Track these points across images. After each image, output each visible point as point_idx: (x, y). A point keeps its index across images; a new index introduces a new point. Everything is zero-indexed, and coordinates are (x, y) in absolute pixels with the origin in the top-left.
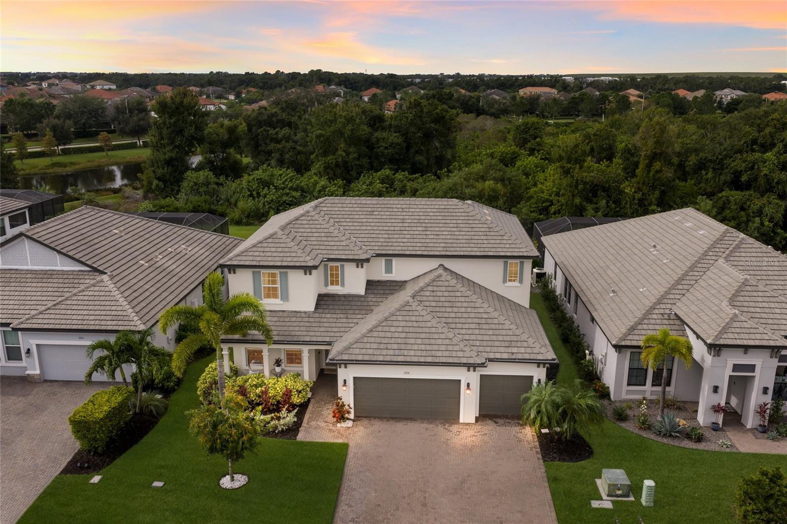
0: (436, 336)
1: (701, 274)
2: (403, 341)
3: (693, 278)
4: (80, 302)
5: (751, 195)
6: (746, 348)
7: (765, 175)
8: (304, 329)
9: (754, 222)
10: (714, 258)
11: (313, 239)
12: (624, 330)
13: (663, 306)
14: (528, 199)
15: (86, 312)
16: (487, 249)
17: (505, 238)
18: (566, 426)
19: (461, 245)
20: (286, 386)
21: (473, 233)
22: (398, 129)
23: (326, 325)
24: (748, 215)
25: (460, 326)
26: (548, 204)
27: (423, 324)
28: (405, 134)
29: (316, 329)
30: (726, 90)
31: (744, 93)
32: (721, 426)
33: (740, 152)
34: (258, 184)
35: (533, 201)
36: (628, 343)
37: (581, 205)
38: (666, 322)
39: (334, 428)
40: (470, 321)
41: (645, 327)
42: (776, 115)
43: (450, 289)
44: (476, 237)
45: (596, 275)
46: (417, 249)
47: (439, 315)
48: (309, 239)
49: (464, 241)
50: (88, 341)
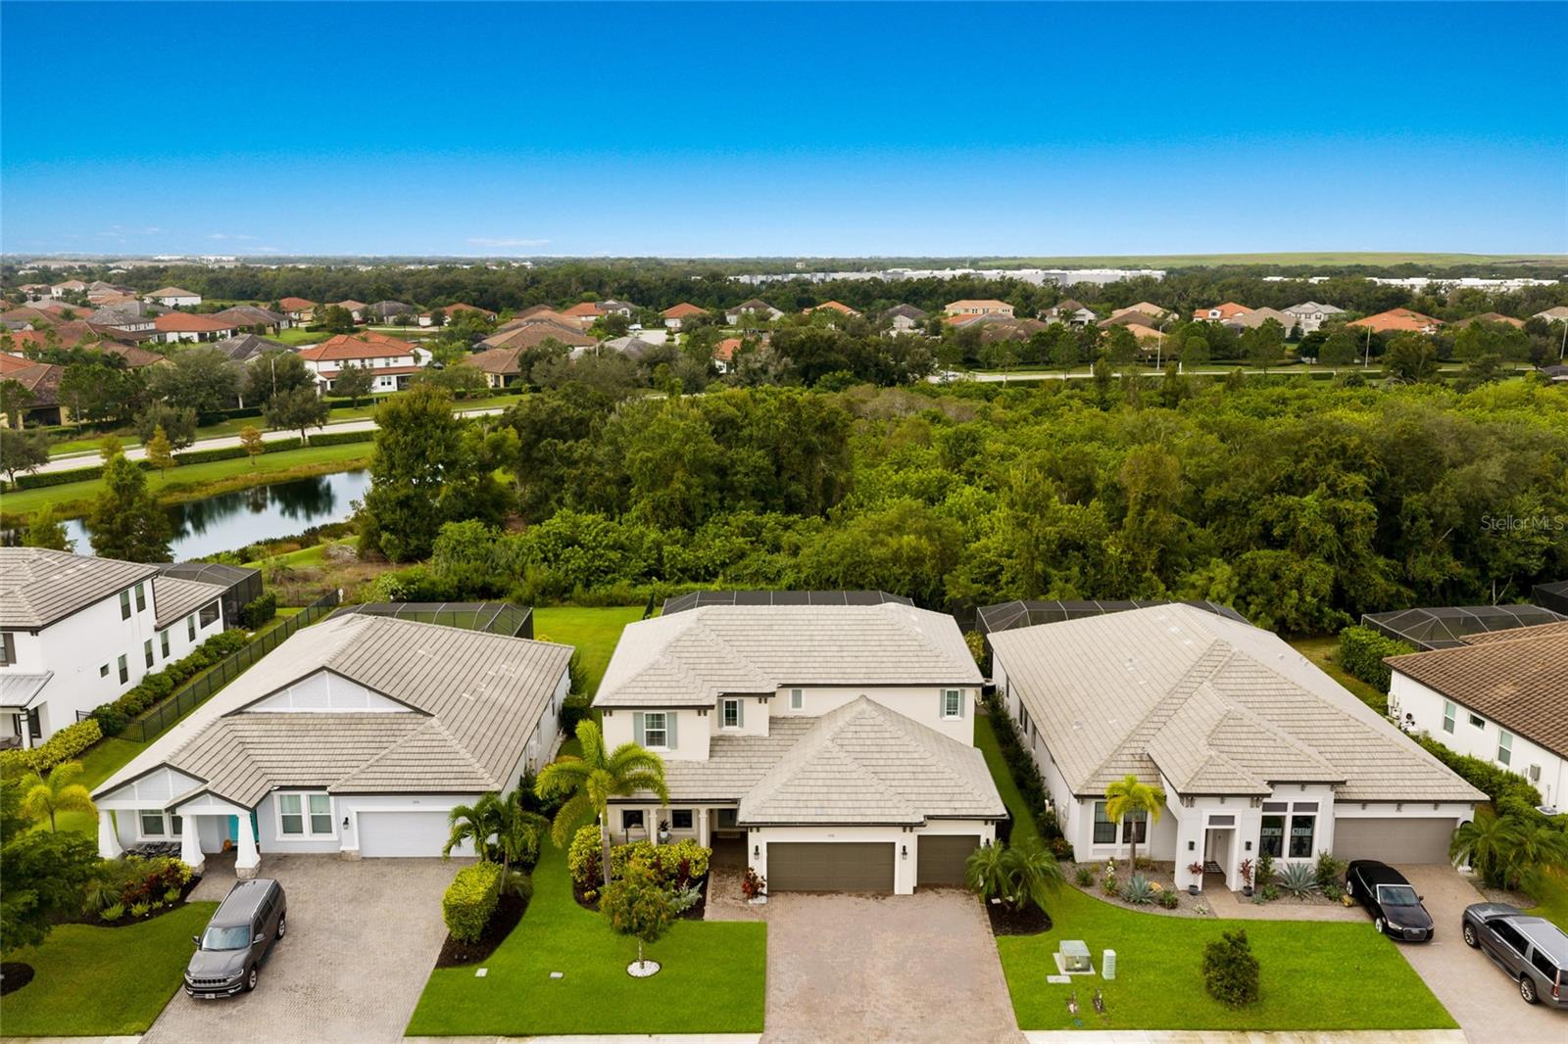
0: (864, 790)
1: (1181, 701)
2: (825, 797)
3: (1172, 707)
4: (408, 756)
5: (1287, 557)
6: (1223, 797)
7: (1304, 528)
8: (700, 784)
9: (1290, 597)
10: (1198, 680)
11: (702, 666)
12: (1087, 775)
13: (1134, 744)
14: (966, 558)
15: (420, 769)
16: (919, 675)
17: (941, 659)
18: (1019, 894)
19: (886, 670)
20: (682, 856)
21: (901, 654)
22: (762, 444)
23: (726, 777)
24: (1282, 586)
25: (891, 776)
26: (996, 568)
27: (848, 776)
28: (775, 453)
29: (716, 783)
30: (1307, 305)
31: (1338, 310)
32: (1200, 889)
33: (1271, 491)
34: (556, 540)
35: (975, 562)
36: (1092, 792)
37: (1044, 572)
38: (1137, 764)
39: (745, 906)
40: (902, 769)
41: (1113, 771)
42: (1317, 441)
43: (876, 729)
44: (905, 659)
45: (1058, 699)
46: (832, 676)
47: (865, 762)
48: (696, 666)
49: (890, 665)
50: (449, 805)
